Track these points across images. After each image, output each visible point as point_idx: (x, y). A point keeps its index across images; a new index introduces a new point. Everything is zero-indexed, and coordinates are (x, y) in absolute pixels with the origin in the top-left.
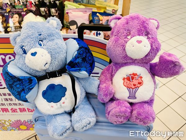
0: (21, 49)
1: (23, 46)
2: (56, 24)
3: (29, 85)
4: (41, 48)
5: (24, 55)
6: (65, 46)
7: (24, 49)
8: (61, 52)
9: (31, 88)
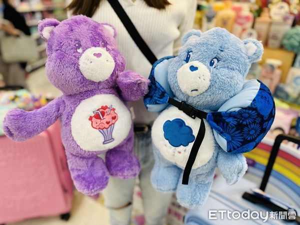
0: (187, 54)
1: (191, 51)
2: (254, 52)
3: (159, 98)
4: (208, 68)
5: (184, 62)
6: (239, 90)
7: (190, 55)
8: (227, 92)
9: (157, 102)
